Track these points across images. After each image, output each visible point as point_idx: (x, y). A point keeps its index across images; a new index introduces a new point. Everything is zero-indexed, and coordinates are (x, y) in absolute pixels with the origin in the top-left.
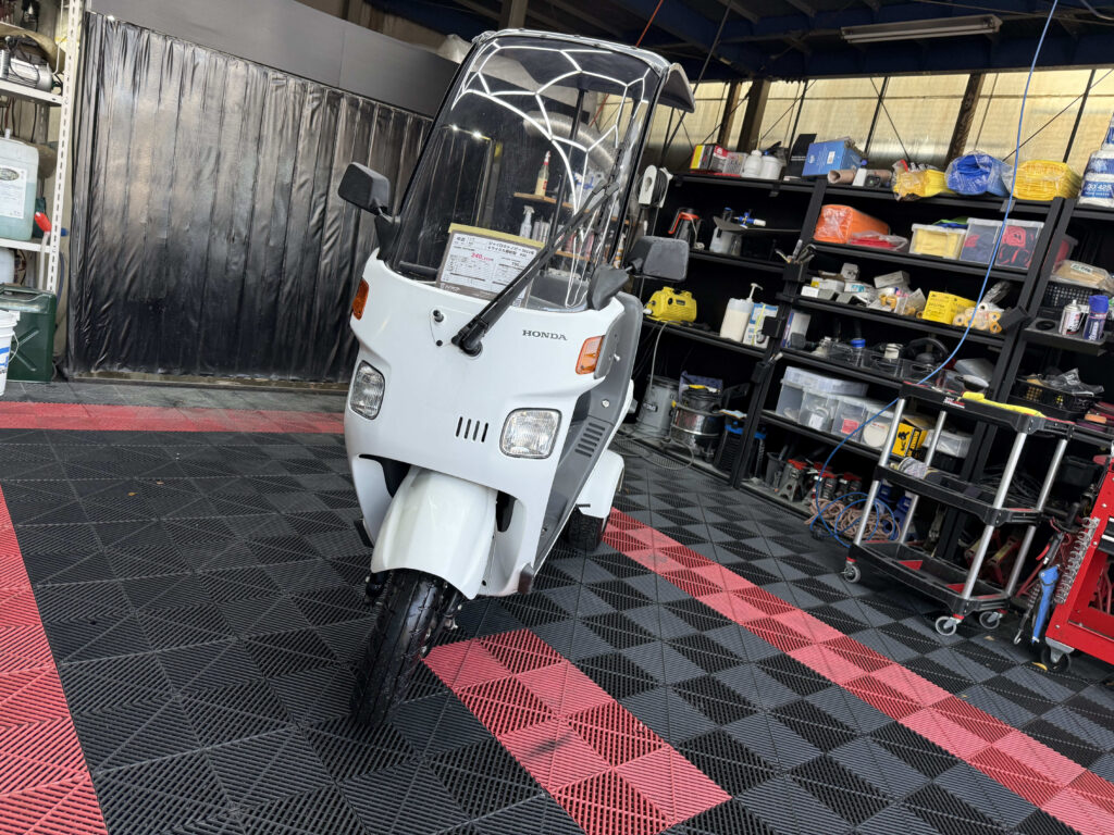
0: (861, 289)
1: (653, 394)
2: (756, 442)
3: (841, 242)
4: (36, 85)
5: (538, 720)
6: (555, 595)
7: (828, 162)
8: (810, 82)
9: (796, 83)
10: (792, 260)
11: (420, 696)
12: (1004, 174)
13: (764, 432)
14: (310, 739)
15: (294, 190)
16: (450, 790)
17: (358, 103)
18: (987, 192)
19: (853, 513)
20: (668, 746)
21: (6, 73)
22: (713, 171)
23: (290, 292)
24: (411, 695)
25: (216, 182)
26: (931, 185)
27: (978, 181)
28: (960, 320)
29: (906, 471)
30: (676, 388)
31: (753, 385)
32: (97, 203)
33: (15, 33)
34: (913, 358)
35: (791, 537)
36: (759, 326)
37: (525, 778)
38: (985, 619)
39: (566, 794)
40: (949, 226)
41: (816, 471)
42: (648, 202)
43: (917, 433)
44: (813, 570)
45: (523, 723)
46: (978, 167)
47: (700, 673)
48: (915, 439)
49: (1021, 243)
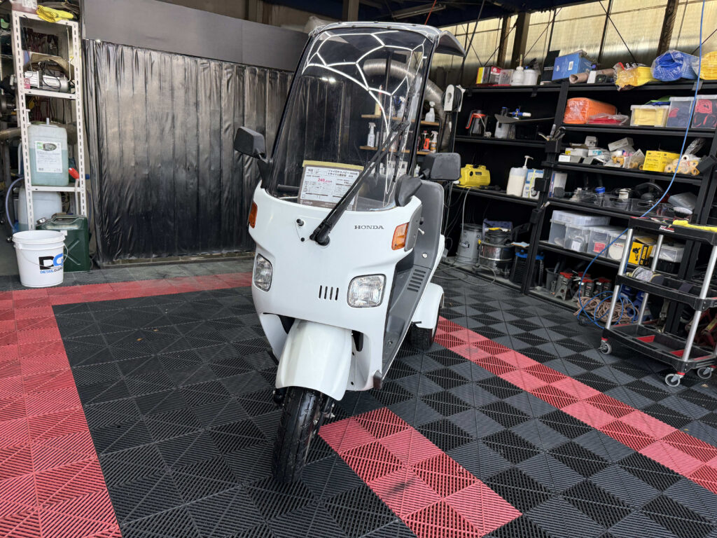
0: (599, 153)
1: (465, 236)
2: (538, 262)
3: (582, 123)
4: (59, 90)
5: (393, 470)
6: (403, 382)
7: (570, 69)
8: (558, 10)
9: (548, 12)
10: (550, 138)
11: (318, 459)
12: (693, 63)
13: (542, 255)
14: (249, 493)
15: (222, 133)
16: (337, 521)
17: (256, 71)
18: (682, 78)
19: (606, 304)
20: (479, 481)
21: (41, 84)
22: (492, 84)
23: (227, 198)
24: (312, 459)
25: (174, 134)
26: (641, 76)
27: (675, 71)
28: (669, 169)
29: (637, 277)
30: (481, 231)
31: (532, 225)
32: (104, 157)
33: (43, 59)
34: (639, 197)
35: (564, 325)
36: (532, 185)
37: (385, 510)
38: (701, 372)
39: (412, 519)
40: (657, 104)
41: (580, 279)
42: (450, 109)
43: (646, 248)
44: (579, 348)
45: (384, 472)
46: (674, 61)
47: (501, 428)
48: (645, 252)
49: (709, 111)
